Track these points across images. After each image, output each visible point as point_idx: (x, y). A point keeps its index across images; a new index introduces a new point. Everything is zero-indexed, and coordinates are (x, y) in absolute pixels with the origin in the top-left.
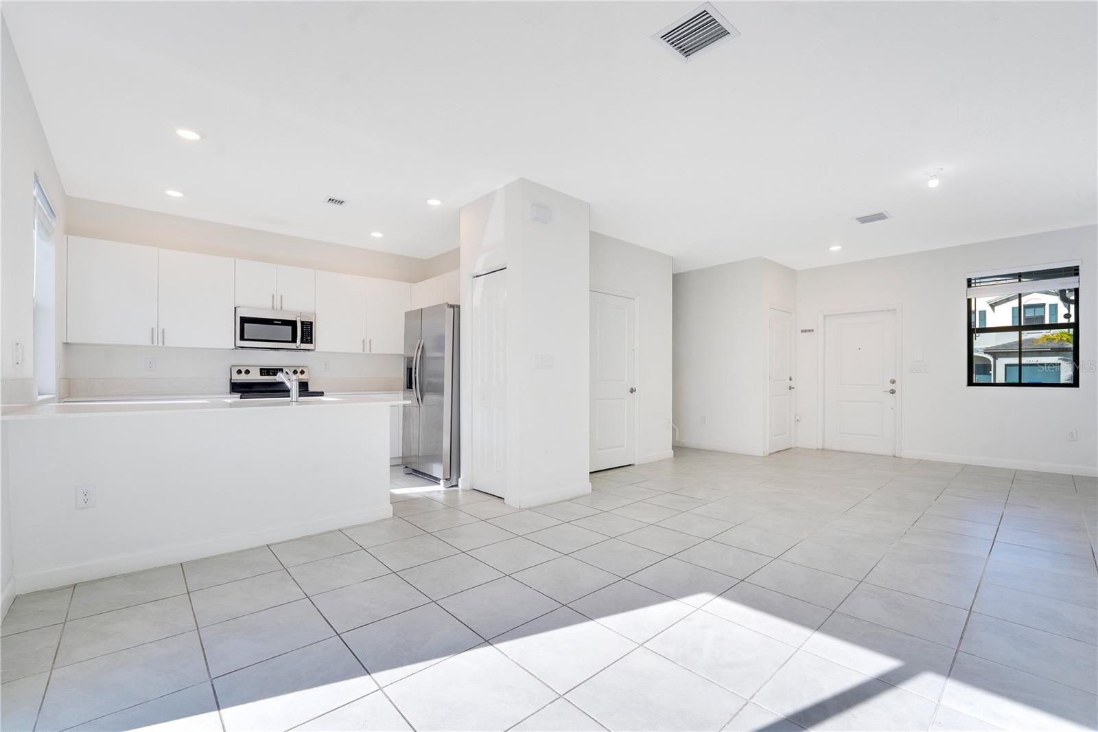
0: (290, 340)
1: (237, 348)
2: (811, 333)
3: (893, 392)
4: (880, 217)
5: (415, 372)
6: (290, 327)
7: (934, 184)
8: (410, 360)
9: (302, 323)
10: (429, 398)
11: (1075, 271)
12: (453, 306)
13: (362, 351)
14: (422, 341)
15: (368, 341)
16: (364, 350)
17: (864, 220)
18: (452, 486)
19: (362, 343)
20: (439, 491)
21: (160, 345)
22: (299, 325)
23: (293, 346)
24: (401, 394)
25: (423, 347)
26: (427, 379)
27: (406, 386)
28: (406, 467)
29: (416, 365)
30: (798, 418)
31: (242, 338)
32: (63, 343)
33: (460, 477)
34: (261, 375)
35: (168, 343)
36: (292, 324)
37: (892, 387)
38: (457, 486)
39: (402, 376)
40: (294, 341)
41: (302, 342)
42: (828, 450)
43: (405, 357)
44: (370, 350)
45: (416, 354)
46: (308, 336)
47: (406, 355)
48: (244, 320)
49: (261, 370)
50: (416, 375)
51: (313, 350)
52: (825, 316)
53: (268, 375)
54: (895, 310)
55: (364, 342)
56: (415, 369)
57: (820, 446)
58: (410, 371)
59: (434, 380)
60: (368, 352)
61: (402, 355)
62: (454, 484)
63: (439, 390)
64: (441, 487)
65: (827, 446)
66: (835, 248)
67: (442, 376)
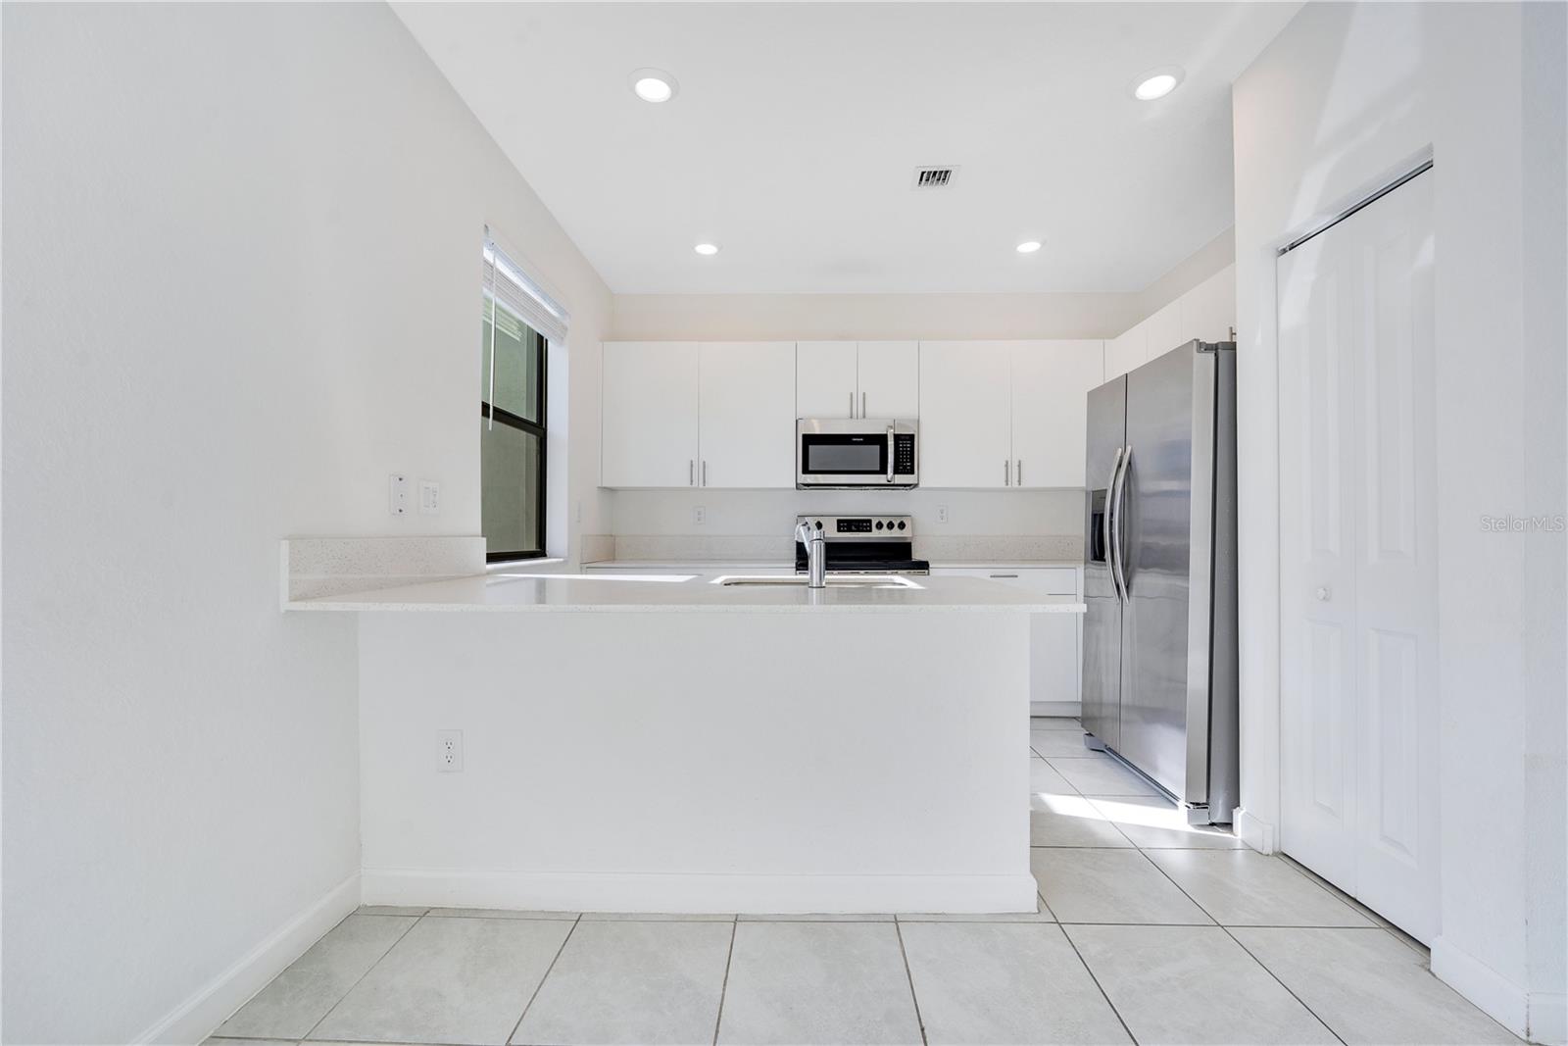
0: (878, 469)
1: (798, 487)
5: (1111, 523)
6: (878, 447)
8: (1098, 497)
9: (897, 437)
10: (1147, 581)
12: (1214, 348)
13: (1003, 485)
14: (1129, 448)
15: (1016, 464)
16: (1007, 481)
18: (1213, 824)
19: (1004, 469)
20: (1173, 834)
21: (701, 486)
22: (891, 443)
23: (881, 479)
24: (1081, 570)
25: (1130, 463)
26: (1140, 540)
27: (1090, 556)
28: (1090, 735)
29: (1113, 509)
31: (806, 470)
32: (599, 487)
33: (1237, 804)
34: (839, 530)
35: (711, 484)
36: (880, 440)
38: (1228, 825)
39: (1082, 532)
40: (883, 471)
41: (896, 471)
43: (1087, 493)
44: (1019, 481)
45: (1112, 482)
46: (906, 461)
47: (1091, 489)
48: (809, 440)
49: (839, 521)
50: (1113, 532)
51: (916, 485)
53: (849, 530)
55: (1007, 465)
56: (1112, 515)
58: (1097, 520)
59: (1163, 541)
60: (1015, 485)
61: (1080, 489)
62: (1219, 818)
63: (1176, 562)
64: (1177, 819)
67: (1184, 531)
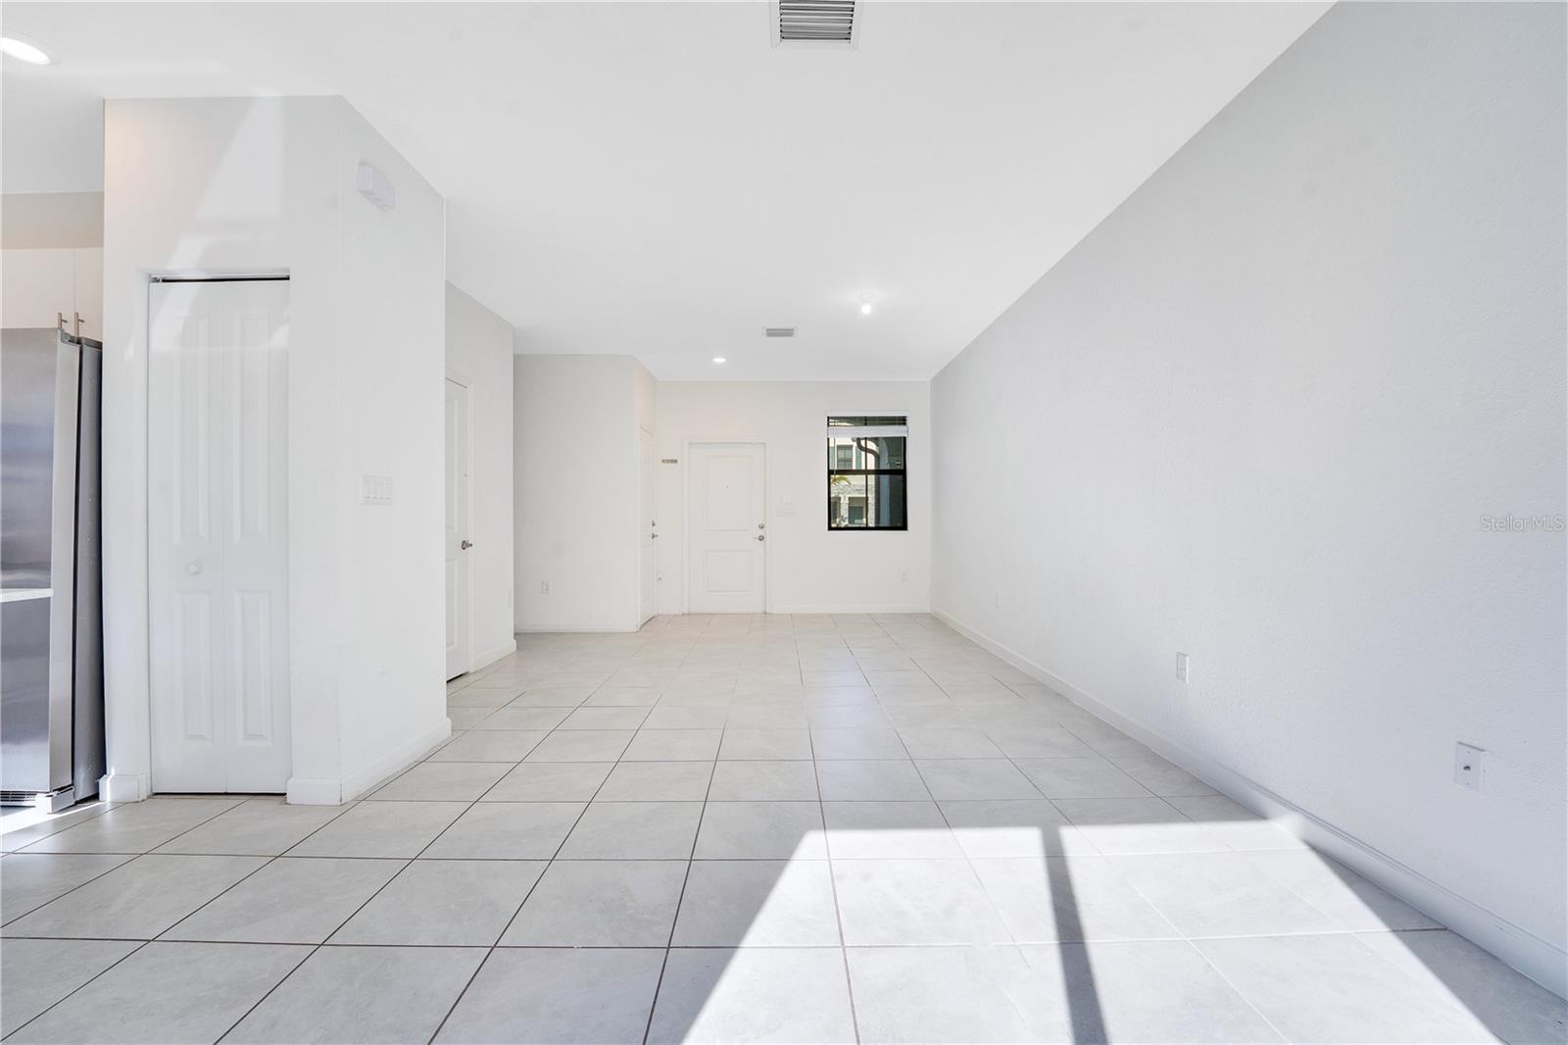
2: (674, 464)
3: (761, 538)
4: (788, 333)
7: (866, 309)
11: (902, 421)
17: (771, 333)
20: (30, 831)
30: (660, 575)
33: (105, 772)
37: (761, 532)
38: (92, 798)
42: (695, 614)
52: (690, 444)
54: (764, 444)
57: (686, 612)
62: (84, 794)
64: (38, 812)
65: (693, 610)
66: (719, 360)
